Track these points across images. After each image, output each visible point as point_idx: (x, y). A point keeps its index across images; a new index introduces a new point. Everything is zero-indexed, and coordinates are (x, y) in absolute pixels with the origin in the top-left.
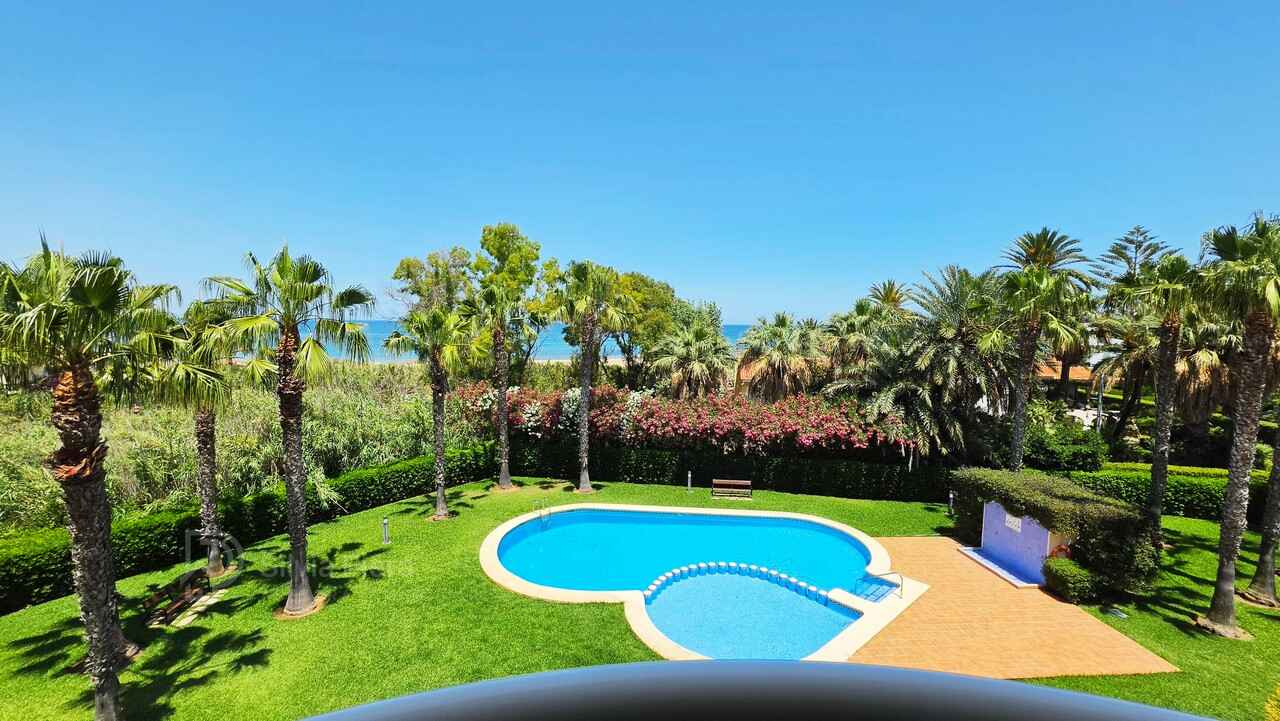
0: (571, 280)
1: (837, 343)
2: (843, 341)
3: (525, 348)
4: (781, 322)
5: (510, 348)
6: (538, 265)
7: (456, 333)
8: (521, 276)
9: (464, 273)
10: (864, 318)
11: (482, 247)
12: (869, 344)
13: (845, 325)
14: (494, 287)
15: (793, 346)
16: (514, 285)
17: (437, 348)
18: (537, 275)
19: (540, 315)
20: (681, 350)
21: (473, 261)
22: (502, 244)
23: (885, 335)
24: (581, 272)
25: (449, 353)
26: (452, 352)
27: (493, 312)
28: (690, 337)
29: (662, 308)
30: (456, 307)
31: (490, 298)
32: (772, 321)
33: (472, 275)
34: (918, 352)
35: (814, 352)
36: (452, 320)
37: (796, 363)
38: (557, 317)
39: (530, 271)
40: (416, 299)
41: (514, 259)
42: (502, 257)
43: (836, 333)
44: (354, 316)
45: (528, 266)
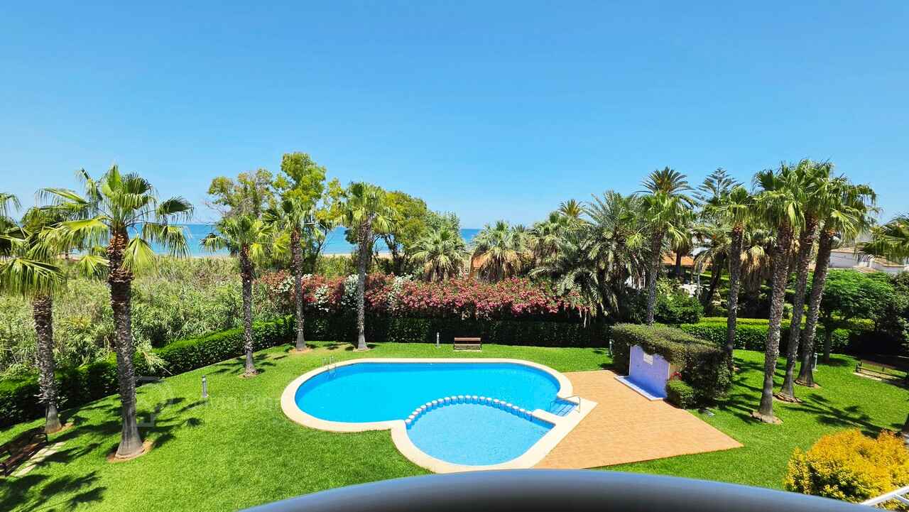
0: (351, 196)
1: (537, 242)
2: (541, 241)
3: (316, 245)
4: (501, 227)
5: (305, 246)
6: (325, 184)
7: (261, 234)
8: (312, 192)
9: (267, 189)
10: (555, 225)
11: (282, 169)
12: (559, 242)
13: (543, 229)
14: (292, 200)
15: (508, 244)
16: (307, 198)
17: (246, 246)
18: (324, 191)
19: (327, 221)
20: (431, 247)
21: (275, 179)
22: (297, 167)
23: (568, 236)
24: (358, 190)
25: (255, 249)
26: (258, 249)
27: (291, 219)
28: (438, 237)
29: (418, 216)
30: (261, 214)
31: (288, 207)
32: (494, 227)
33: (274, 191)
34: (589, 248)
35: (523, 248)
36: (257, 224)
37: (511, 256)
38: (339, 222)
39: (319, 188)
40: (228, 208)
41: (306, 179)
42: (297, 178)
43: (537, 235)
44: (176, 221)
45: (317, 185)
